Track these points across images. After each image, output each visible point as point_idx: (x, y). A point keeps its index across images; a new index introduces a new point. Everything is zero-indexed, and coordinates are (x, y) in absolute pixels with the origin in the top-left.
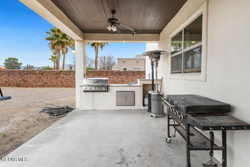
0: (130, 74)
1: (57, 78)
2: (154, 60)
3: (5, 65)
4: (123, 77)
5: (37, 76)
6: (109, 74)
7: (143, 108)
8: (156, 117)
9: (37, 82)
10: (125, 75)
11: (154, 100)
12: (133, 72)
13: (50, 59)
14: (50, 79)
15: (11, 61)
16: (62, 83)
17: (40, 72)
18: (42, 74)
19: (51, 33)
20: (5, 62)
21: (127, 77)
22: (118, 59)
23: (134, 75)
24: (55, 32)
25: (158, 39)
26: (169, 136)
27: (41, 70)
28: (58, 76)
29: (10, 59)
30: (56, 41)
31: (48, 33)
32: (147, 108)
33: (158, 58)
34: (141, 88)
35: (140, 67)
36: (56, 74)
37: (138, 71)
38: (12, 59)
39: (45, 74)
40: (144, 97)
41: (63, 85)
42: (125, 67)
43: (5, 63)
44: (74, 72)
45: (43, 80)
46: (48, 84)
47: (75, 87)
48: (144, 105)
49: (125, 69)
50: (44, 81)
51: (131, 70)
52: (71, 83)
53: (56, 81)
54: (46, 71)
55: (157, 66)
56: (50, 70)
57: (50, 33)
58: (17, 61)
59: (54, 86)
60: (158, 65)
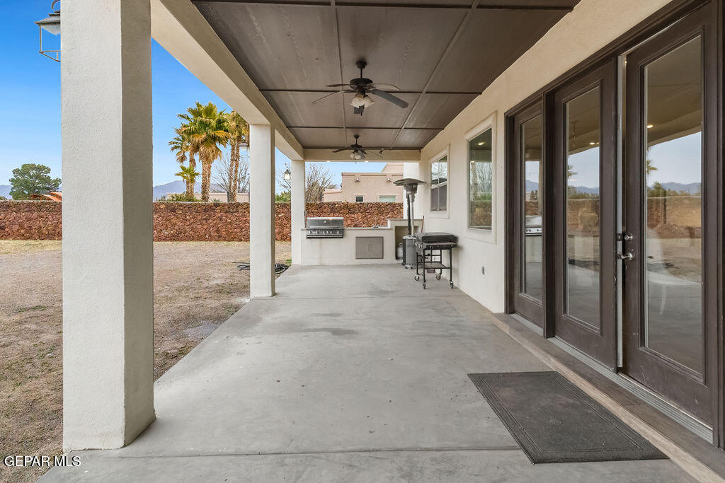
0: (373, 209)
1: (206, 219)
2: (409, 192)
3: (12, 186)
4: (355, 216)
5: (162, 215)
6: (325, 210)
7: (396, 262)
8: (412, 268)
9: (162, 228)
10: (362, 213)
11: (409, 246)
12: (378, 205)
13: (177, 175)
14: (192, 221)
15: (32, 174)
16: (218, 231)
17: (168, 206)
18: (173, 210)
19: (191, 116)
20: (12, 176)
21: (366, 216)
22: (342, 175)
23: (381, 213)
24: (201, 116)
25: (417, 158)
26: (418, 274)
27: (171, 202)
28: (210, 216)
29: (26, 169)
30: (204, 136)
31: (184, 118)
32: (401, 261)
33: (414, 190)
34: (393, 232)
35: (394, 194)
36: (205, 211)
37: (390, 204)
38: (33, 167)
39: (181, 212)
40: (397, 246)
41: (220, 236)
42: (359, 194)
43: (12, 180)
44: (245, 206)
45: (174, 224)
46: (187, 234)
47: (247, 239)
48: (397, 258)
49: (360, 199)
50: (177, 227)
51: (373, 201)
52: (238, 230)
53: (205, 227)
54: (181, 205)
55: (413, 201)
56: (190, 203)
57: (188, 118)
58: (48, 174)
59: (200, 239)
60: (415, 199)
